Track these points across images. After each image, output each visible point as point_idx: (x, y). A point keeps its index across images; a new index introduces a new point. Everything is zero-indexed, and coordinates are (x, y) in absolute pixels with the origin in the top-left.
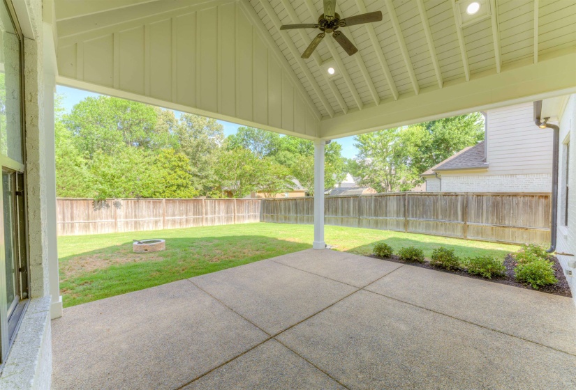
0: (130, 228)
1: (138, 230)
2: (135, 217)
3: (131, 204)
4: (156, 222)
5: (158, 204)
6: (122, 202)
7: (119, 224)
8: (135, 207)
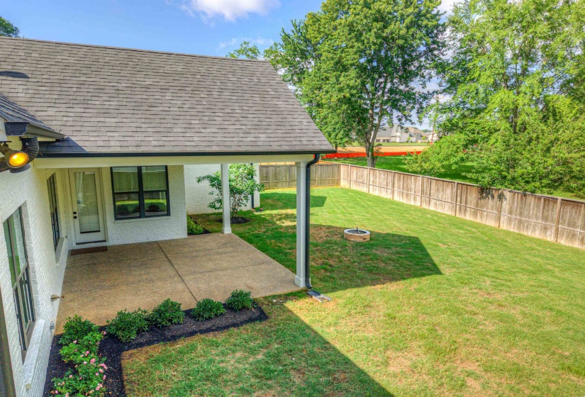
0: (512, 226)
1: (522, 233)
2: (521, 214)
3: (517, 198)
4: (545, 229)
5: (551, 203)
6: (507, 194)
7: (502, 219)
8: (522, 204)
